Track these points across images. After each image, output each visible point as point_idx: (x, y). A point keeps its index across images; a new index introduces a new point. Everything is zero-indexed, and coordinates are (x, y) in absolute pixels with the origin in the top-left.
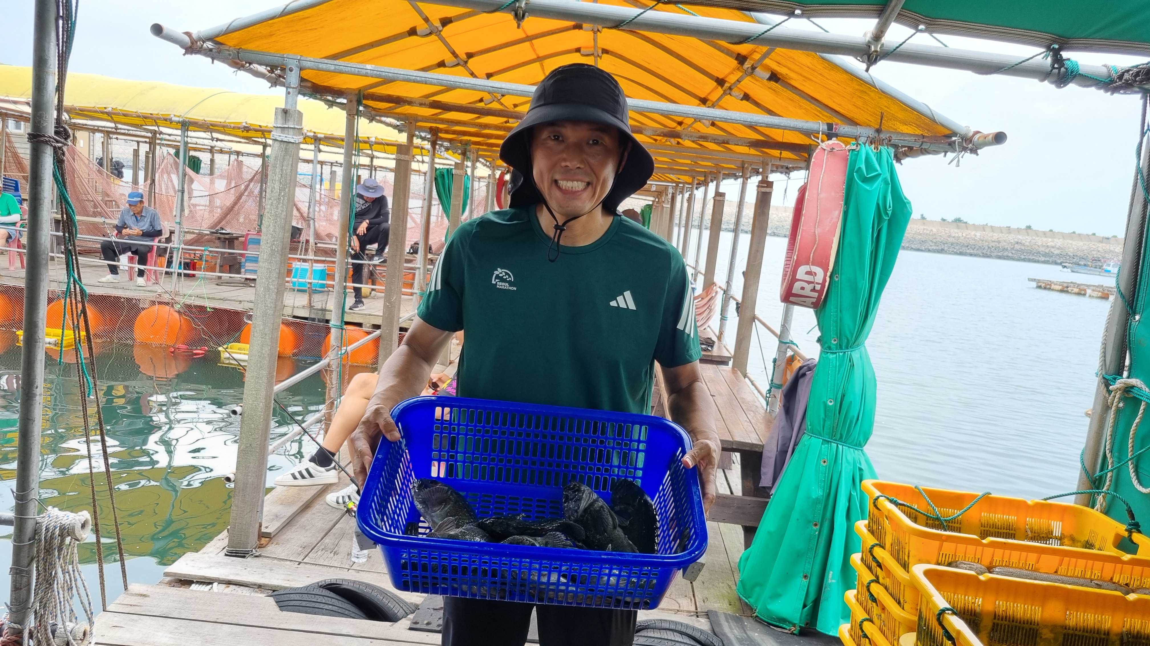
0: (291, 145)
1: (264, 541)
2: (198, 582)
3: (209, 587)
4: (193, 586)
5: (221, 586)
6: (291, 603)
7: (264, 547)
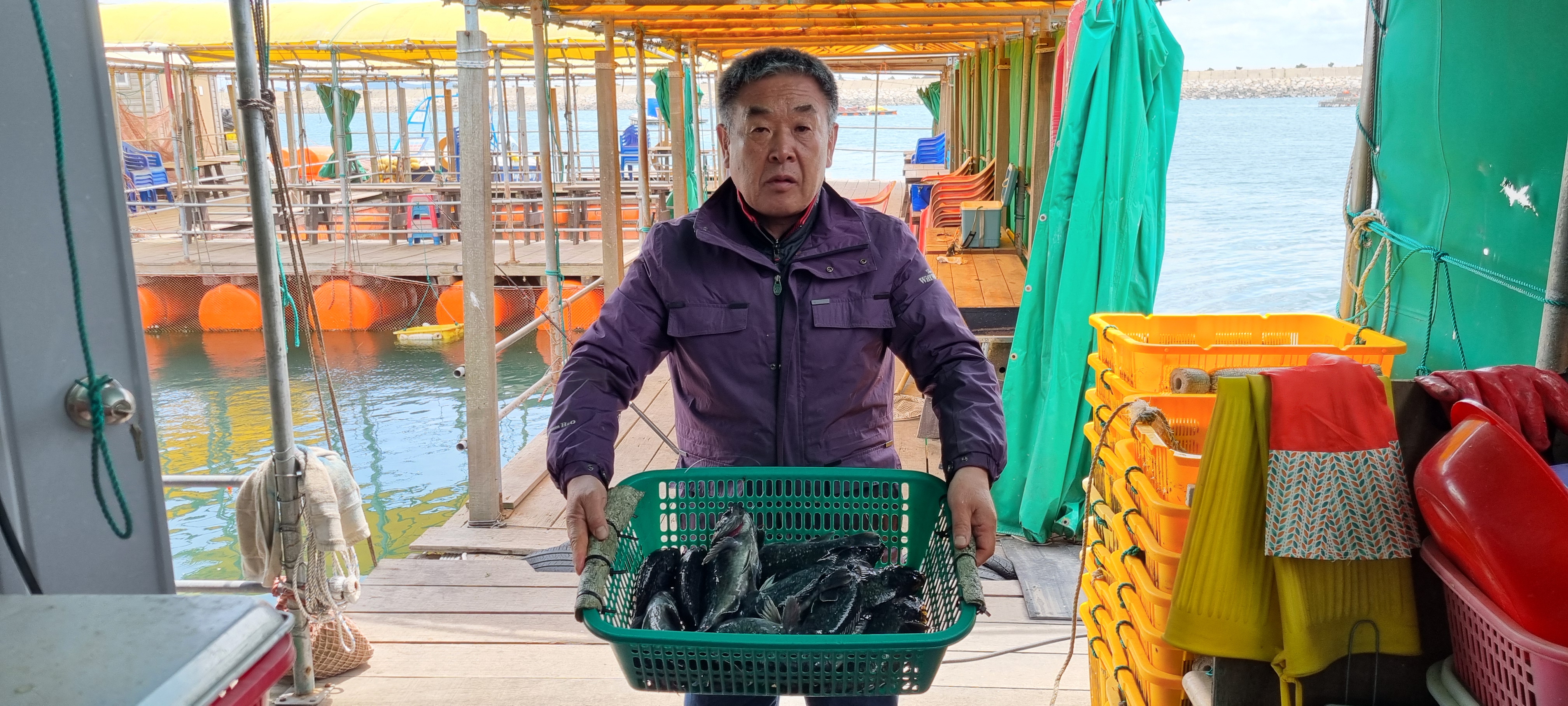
0: (478, 71)
1: (506, 512)
2: (446, 555)
3: (458, 558)
4: (441, 558)
5: (470, 555)
6: (547, 563)
7: (508, 518)
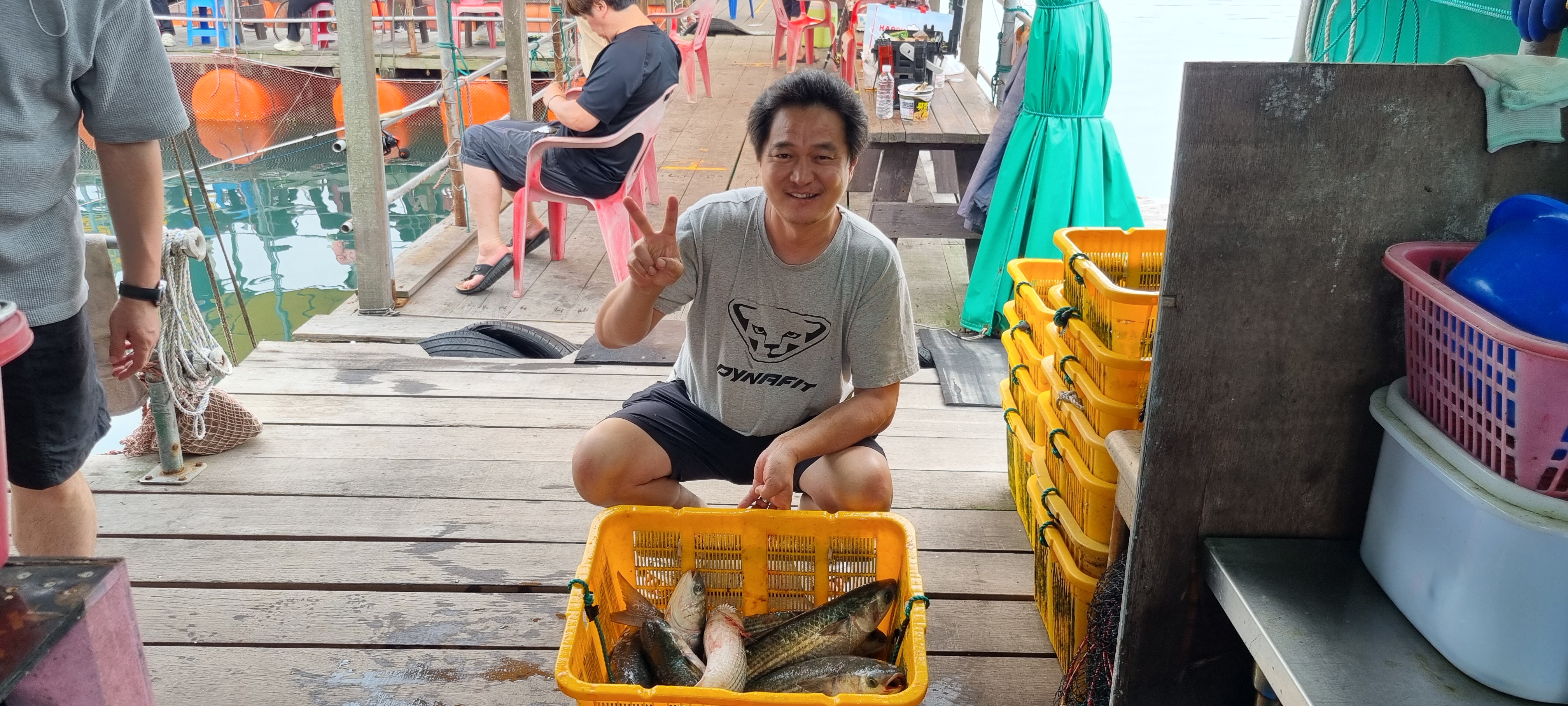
1: (400, 301)
2: (333, 341)
3: (347, 345)
5: (358, 343)
6: (441, 348)
7: (402, 307)
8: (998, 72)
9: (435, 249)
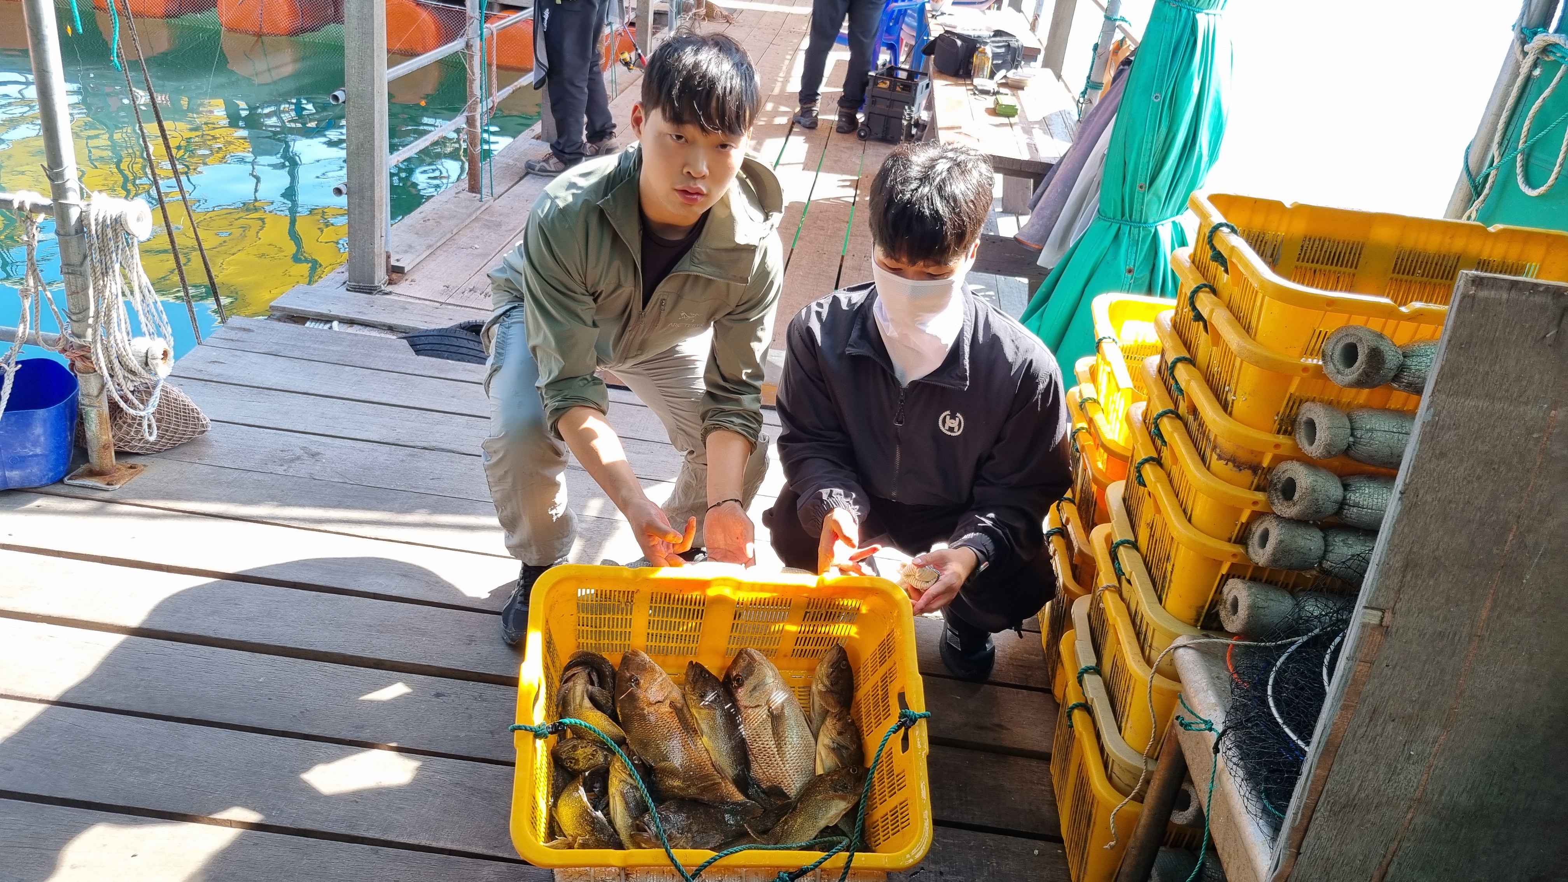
1: (395, 276)
2: (313, 320)
3: (328, 326)
4: (308, 324)
5: (342, 324)
6: (428, 347)
7: (395, 284)
8: (1086, 89)
9: (442, 217)
